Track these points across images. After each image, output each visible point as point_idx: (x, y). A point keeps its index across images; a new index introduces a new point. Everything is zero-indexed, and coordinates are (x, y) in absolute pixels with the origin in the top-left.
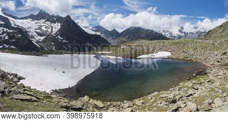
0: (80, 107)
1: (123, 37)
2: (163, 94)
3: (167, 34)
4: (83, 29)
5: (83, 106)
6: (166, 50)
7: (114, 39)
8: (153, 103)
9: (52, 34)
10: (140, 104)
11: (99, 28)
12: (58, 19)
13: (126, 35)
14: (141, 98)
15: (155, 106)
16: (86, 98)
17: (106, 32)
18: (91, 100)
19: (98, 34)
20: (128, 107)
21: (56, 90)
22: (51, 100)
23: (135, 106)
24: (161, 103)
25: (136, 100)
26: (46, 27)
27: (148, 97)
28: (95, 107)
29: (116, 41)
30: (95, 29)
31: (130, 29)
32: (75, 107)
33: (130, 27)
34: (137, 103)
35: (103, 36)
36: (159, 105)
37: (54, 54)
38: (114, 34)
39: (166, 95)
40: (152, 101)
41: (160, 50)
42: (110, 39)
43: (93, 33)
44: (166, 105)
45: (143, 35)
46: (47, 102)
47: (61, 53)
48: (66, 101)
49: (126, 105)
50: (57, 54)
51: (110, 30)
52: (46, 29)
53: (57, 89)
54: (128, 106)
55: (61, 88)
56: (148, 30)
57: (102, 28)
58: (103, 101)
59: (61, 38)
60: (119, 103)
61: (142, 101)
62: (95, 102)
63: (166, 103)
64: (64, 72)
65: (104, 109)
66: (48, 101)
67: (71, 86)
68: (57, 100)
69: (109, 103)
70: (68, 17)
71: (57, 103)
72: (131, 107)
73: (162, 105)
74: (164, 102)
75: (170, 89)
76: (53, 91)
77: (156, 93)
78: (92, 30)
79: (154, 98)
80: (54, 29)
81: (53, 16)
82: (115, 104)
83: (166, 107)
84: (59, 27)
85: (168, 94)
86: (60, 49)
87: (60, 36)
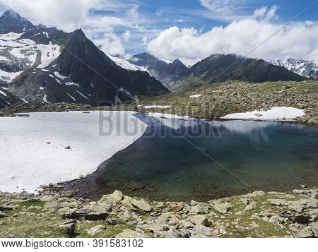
0: (104, 212)
1: (195, 75)
2: (277, 198)
3: (298, 66)
4: (112, 58)
5: (110, 210)
6: (292, 104)
7: (175, 80)
8: (251, 212)
9: (40, 66)
10: (223, 209)
11: (144, 58)
12: (55, 36)
13: (201, 73)
14: (227, 199)
15: (256, 220)
16: (116, 195)
17: (160, 66)
18: (127, 198)
19: (144, 69)
20: (199, 213)
21: (51, 186)
22: (38, 208)
23: (212, 213)
24: (269, 216)
25: (215, 202)
26: (22, 52)
27: (242, 199)
28: (135, 211)
29: (179, 84)
30: (136, 59)
31: (211, 59)
32: (92, 213)
33: (212, 56)
34: (216, 208)
35: (152, 74)
36: (265, 219)
37: (46, 110)
38: (177, 69)
39: (283, 202)
40: (248, 207)
41: (278, 103)
42: (168, 79)
43: (133, 67)
44: (283, 223)
45: (240, 71)
46: (29, 214)
47: (63, 109)
48: (75, 203)
49: (195, 209)
50: (54, 109)
51: (168, 62)
52: (23, 56)
53: (55, 182)
54: (198, 211)
55: (62, 181)
56: (252, 60)
57: (153, 58)
58: (151, 199)
59: (63, 78)
60: (180, 204)
61: (227, 205)
62: (135, 202)
63: (281, 219)
64: (68, 148)
65: (152, 214)
66: (33, 210)
67: (84, 175)
68: (55, 204)
69: (161, 204)
70: (79, 33)
71: (53, 210)
72: (204, 213)
73: (271, 220)
74: (276, 216)
75: (296, 191)
76: (45, 188)
77: (260, 193)
78: (131, 62)
79: (253, 204)
80: (43, 58)
81: (41, 28)
82: (173, 205)
83: (282, 226)
84: (58, 53)
85: (288, 200)
86: (59, 100)
87: (60, 73)
